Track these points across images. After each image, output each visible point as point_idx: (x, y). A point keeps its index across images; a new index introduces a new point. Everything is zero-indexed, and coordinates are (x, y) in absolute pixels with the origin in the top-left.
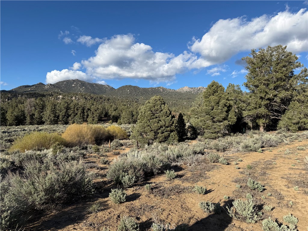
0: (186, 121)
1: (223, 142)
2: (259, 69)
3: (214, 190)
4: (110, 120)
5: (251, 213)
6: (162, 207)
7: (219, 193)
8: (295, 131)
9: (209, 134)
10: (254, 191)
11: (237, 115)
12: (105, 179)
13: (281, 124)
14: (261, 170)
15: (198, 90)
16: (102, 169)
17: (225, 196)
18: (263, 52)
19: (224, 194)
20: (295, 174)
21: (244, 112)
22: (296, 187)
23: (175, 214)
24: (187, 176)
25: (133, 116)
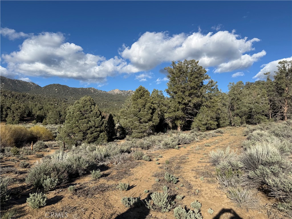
0: (116, 122)
1: (148, 141)
2: (178, 78)
3: (136, 186)
4: (34, 120)
5: (165, 203)
6: (85, 207)
7: (140, 188)
8: (204, 131)
9: (136, 134)
10: (170, 183)
11: (160, 117)
12: (24, 184)
13: (194, 125)
14: (176, 164)
15: (128, 93)
16: (21, 173)
17: (145, 190)
18: (181, 65)
19: (144, 188)
20: (202, 166)
21: (166, 114)
22: (202, 177)
23: (98, 212)
24: (112, 174)
25: (60, 116)
